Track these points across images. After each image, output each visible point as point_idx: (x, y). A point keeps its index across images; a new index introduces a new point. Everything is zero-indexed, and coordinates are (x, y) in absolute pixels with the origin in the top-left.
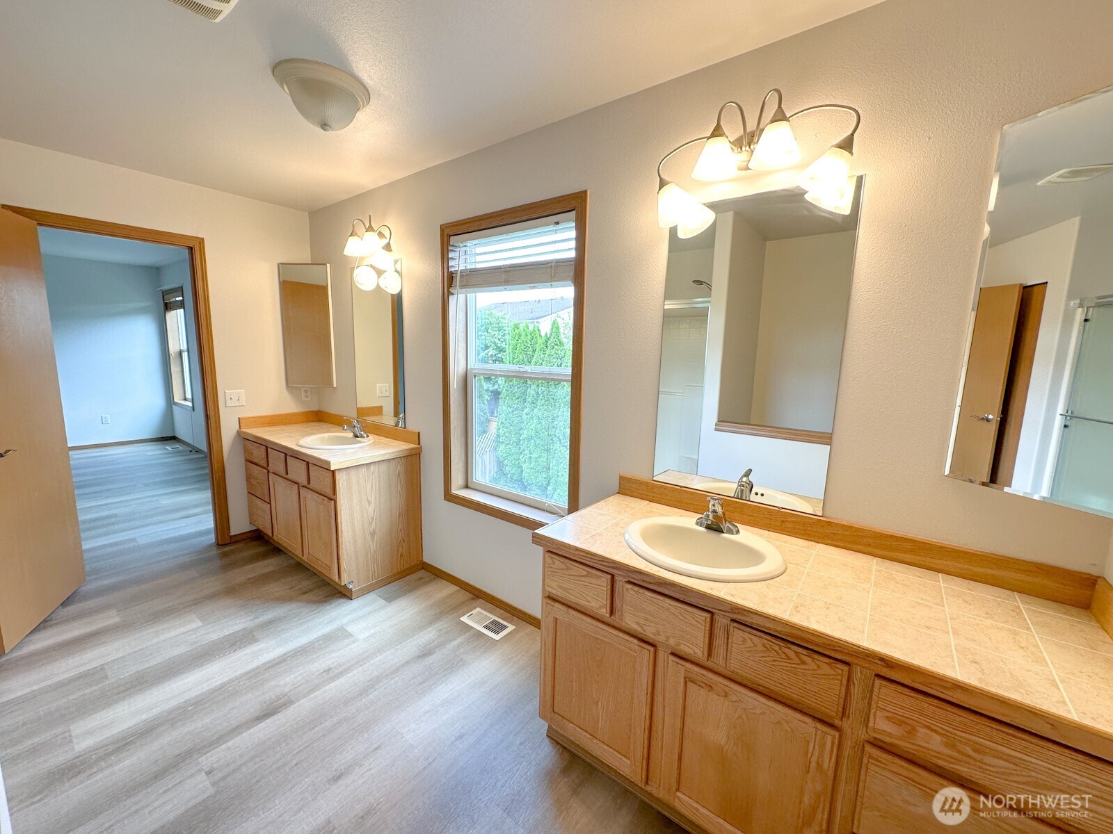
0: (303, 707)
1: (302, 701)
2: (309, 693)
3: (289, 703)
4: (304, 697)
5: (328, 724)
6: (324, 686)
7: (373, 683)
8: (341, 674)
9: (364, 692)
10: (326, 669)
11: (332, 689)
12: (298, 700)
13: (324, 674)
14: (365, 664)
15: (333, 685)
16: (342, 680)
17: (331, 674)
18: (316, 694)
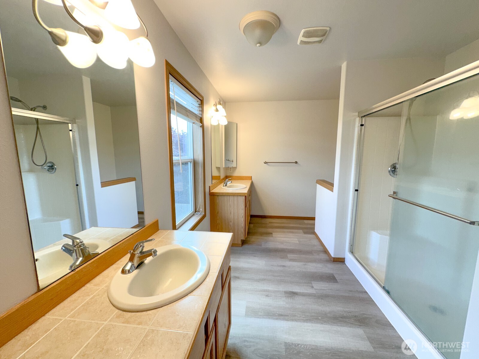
0: (283, 288)
1: (282, 290)
2: (278, 291)
3: (286, 292)
4: (280, 291)
5: (279, 278)
6: (272, 290)
7: (259, 280)
8: (264, 291)
9: (264, 280)
10: (267, 297)
11: (271, 287)
12: (282, 291)
13: (269, 295)
14: (255, 289)
15: (270, 289)
16: (265, 288)
17: (267, 293)
18: (276, 289)
